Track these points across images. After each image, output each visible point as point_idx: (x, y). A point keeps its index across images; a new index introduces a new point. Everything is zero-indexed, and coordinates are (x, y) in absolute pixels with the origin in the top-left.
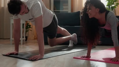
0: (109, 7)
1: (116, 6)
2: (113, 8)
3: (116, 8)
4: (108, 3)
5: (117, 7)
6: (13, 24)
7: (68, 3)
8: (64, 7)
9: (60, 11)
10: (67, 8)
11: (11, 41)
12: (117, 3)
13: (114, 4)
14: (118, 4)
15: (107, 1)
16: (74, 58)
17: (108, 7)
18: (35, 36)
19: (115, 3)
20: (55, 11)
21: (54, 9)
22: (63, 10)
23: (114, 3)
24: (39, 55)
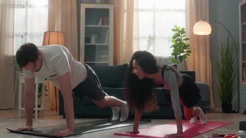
0: (176, 57)
1: (186, 54)
2: (181, 58)
3: (187, 58)
4: (174, 50)
5: (188, 56)
6: (23, 84)
7: (108, 50)
8: (102, 56)
9: (96, 62)
10: (108, 58)
11: (19, 111)
12: (188, 50)
13: (184, 52)
14: (190, 52)
15: (172, 47)
16: (116, 134)
17: (174, 56)
18: (53, 105)
19: (185, 50)
20: (87, 62)
21: (85, 61)
22: (100, 61)
23: (183, 50)
24: (67, 130)
